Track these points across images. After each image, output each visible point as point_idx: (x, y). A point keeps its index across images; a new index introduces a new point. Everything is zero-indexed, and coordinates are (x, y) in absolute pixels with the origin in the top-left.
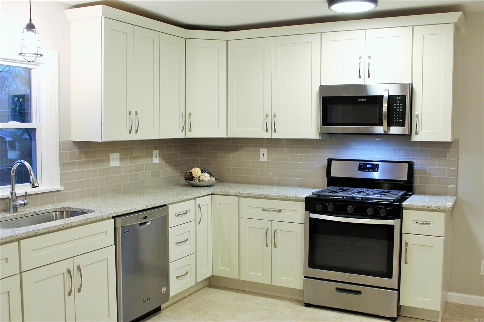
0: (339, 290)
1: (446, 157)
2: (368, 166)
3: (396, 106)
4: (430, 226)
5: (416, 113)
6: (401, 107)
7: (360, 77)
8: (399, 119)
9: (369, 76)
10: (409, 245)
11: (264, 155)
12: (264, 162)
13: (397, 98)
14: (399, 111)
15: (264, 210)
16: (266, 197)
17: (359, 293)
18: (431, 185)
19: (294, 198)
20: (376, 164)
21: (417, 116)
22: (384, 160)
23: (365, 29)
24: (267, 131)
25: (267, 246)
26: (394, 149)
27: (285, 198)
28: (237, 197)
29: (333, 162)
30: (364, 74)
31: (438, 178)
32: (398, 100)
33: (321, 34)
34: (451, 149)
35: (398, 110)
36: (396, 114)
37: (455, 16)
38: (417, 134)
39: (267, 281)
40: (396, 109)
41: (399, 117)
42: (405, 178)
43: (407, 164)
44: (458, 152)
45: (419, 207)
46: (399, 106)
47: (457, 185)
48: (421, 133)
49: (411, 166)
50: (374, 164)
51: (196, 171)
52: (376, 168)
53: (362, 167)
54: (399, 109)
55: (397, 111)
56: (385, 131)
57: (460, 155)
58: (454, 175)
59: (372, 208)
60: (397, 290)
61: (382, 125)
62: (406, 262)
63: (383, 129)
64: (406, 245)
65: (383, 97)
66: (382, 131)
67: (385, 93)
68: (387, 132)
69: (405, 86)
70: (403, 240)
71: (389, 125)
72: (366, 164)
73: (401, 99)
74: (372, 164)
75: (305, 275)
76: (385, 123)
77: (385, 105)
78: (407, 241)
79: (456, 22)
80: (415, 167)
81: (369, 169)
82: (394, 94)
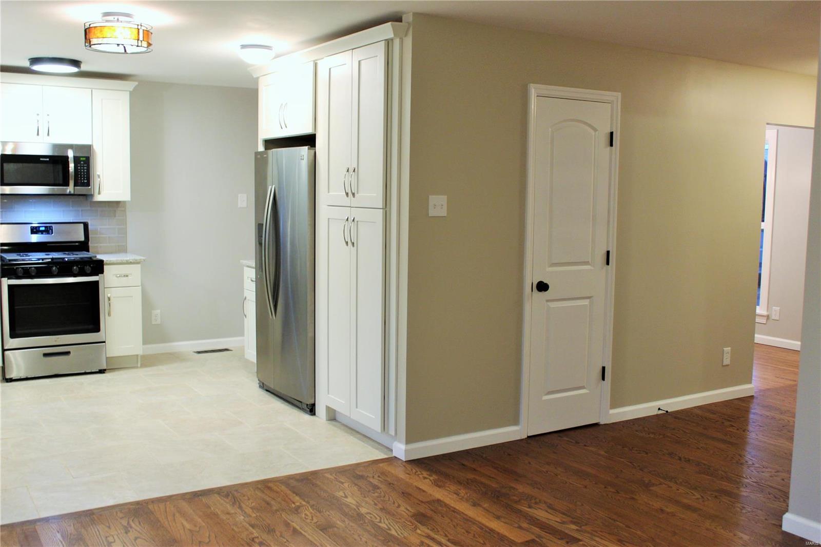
0: (46, 355)
1: (115, 216)
2: (41, 229)
3: (81, 166)
4: (129, 277)
5: (98, 173)
6: (85, 168)
7: (38, 134)
8: (84, 180)
9: (48, 134)
10: (111, 299)
13: (81, 159)
14: (84, 172)
17: (68, 353)
18: (102, 245)
20: (50, 227)
21: (99, 176)
22: (53, 221)
23: (43, 85)
26: (63, 211)
30: (43, 132)
31: (109, 237)
32: (82, 161)
34: (119, 209)
35: (82, 170)
36: (81, 174)
37: (130, 85)
38: (99, 193)
40: (81, 169)
41: (84, 177)
42: (82, 239)
43: (82, 225)
44: (125, 211)
45: (118, 261)
46: (84, 167)
47: (126, 242)
48: (103, 192)
49: (86, 226)
50: (47, 226)
52: (50, 231)
53: (35, 230)
54: (84, 169)
55: (81, 172)
56: (70, 192)
57: (128, 214)
58: (123, 232)
59: (77, 266)
60: (105, 342)
61: (67, 184)
62: (109, 315)
63: (70, 189)
64: (109, 299)
65: (67, 157)
66: (68, 191)
67: (70, 154)
68: (72, 192)
69: (89, 148)
70: (105, 294)
71: (75, 185)
72: (39, 227)
73: (85, 162)
74: (45, 227)
75: (6, 348)
76: (72, 183)
77: (72, 166)
78: (109, 295)
79: (131, 90)
80: (89, 227)
81: (42, 232)
82: (78, 155)
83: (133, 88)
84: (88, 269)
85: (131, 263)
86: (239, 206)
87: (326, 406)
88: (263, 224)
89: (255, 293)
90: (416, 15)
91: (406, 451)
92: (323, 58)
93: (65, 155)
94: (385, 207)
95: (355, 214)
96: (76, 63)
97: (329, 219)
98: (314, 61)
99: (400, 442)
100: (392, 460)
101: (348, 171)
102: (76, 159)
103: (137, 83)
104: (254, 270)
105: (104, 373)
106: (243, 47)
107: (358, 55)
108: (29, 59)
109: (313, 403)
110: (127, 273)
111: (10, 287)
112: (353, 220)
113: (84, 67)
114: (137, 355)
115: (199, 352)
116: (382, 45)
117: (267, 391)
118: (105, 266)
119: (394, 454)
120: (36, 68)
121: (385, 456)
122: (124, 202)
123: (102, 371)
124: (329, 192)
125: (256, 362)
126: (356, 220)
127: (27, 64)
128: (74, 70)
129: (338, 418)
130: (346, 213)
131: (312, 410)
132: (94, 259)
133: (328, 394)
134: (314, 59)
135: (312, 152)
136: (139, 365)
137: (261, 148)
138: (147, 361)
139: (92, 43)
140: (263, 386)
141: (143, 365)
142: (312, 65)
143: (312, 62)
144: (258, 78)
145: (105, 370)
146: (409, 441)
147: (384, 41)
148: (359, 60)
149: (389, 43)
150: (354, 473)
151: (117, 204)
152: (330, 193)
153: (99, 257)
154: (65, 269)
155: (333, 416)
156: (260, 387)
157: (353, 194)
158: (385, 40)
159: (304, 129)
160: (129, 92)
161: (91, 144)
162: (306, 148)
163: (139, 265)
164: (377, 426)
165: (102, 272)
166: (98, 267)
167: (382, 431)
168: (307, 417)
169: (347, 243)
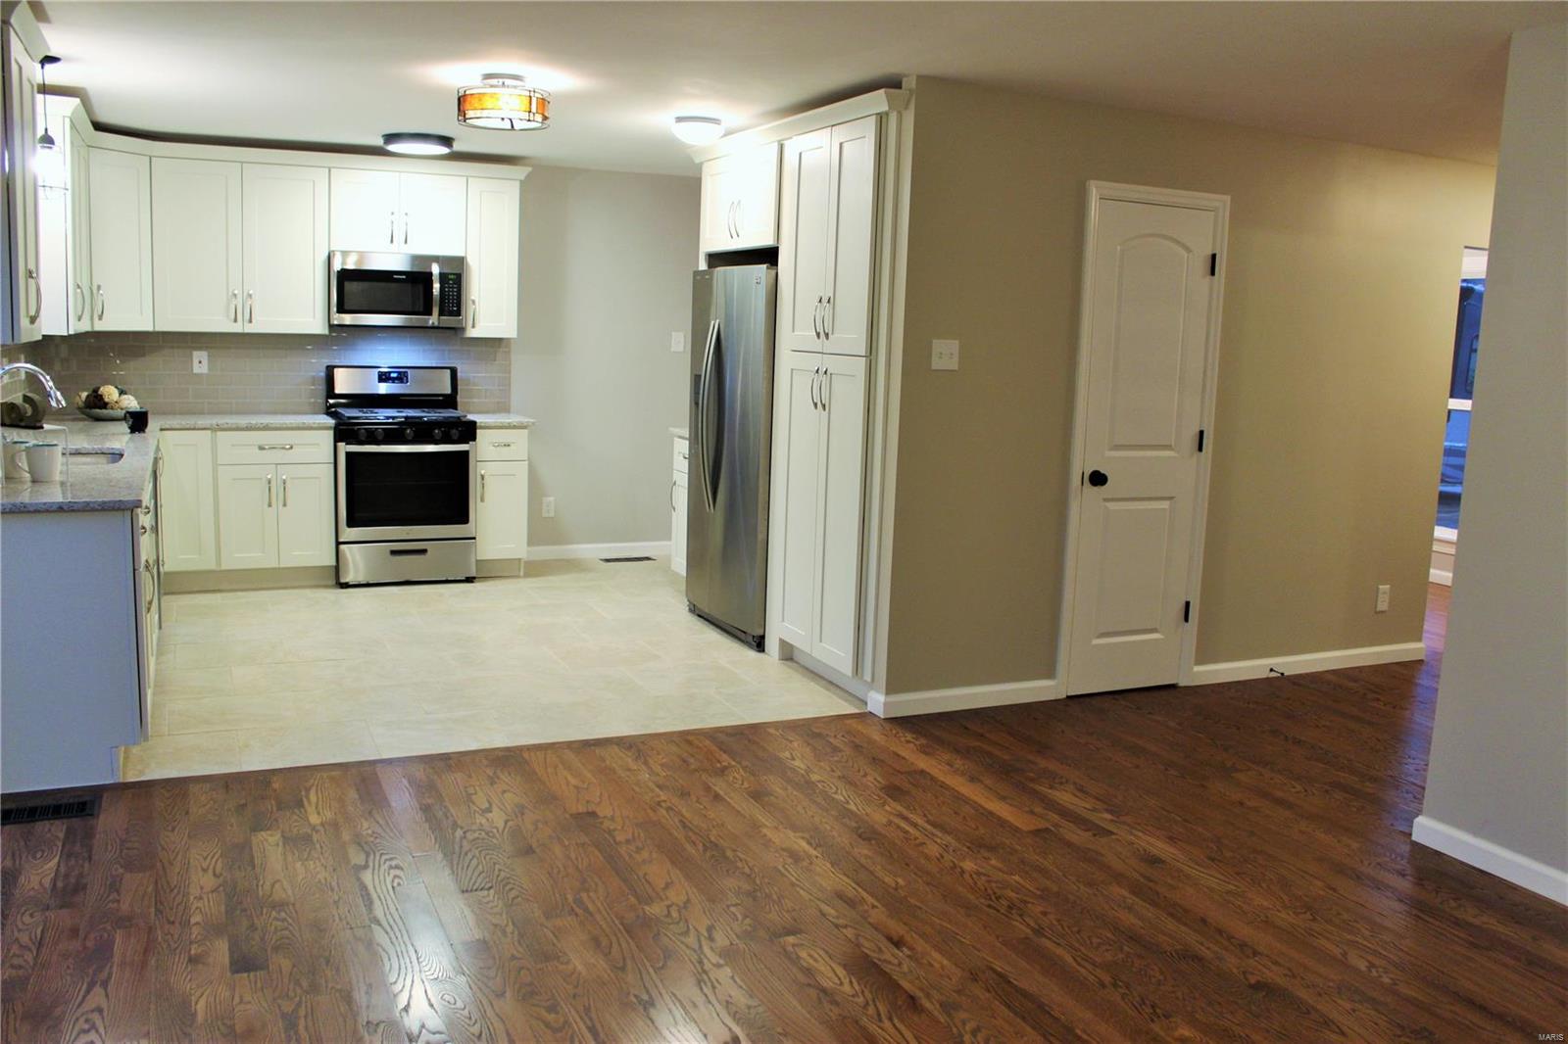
0: (394, 553)
1: (495, 360)
2: (393, 375)
3: (449, 287)
4: (513, 447)
5: (473, 298)
6: (455, 290)
7: (392, 241)
8: (453, 306)
9: (406, 242)
10: (486, 477)
11: (200, 362)
12: (201, 374)
13: (450, 276)
14: (453, 295)
15: (261, 448)
16: (266, 428)
17: (423, 551)
18: (475, 400)
19: (316, 425)
20: (404, 372)
21: (474, 302)
22: (408, 365)
23: (399, 172)
24: (236, 321)
25: (270, 505)
26: (424, 350)
27: (301, 425)
28: (209, 432)
29: (336, 370)
30: (399, 238)
31: (486, 390)
32: (451, 279)
33: (330, 171)
34: (501, 349)
35: (451, 293)
36: (448, 299)
37: (520, 172)
38: (473, 327)
39: (271, 563)
40: (449, 291)
41: (453, 303)
42: (448, 391)
43: (449, 371)
44: (509, 352)
45: (498, 424)
46: (453, 288)
47: (510, 398)
48: (479, 325)
49: (454, 372)
50: (401, 372)
51: (110, 393)
52: (405, 378)
53: (384, 377)
54: (453, 291)
55: (449, 295)
56: (433, 323)
57: (513, 357)
58: (506, 385)
59: (439, 429)
60: (474, 538)
61: (430, 314)
62: (482, 500)
63: (433, 319)
64: (483, 477)
65: (431, 274)
66: (431, 322)
67: (435, 269)
68: (436, 324)
69: (460, 261)
70: (478, 471)
71: (441, 314)
72: (390, 373)
73: (455, 278)
74: (399, 373)
75: (341, 540)
76: (436, 311)
77: (436, 286)
78: (483, 472)
79: (523, 178)
80: (459, 374)
81: (393, 380)
82: (446, 271)
83: (525, 175)
84: (455, 433)
85: (515, 427)
86: (672, 350)
87: (780, 639)
88: (700, 376)
89: (687, 476)
90: (921, 78)
91: (886, 704)
92: (791, 138)
93: (428, 270)
94: (868, 354)
95: (829, 363)
96: (446, 141)
97: (792, 370)
98: (779, 141)
99: (878, 692)
100: (865, 717)
101: (820, 301)
102: (443, 277)
103: (530, 169)
104: (687, 442)
105: (472, 582)
106: (679, 119)
107: (840, 134)
108: (383, 136)
109: (762, 634)
110: (506, 441)
111: (349, 455)
112: (826, 372)
113: (457, 147)
114: (520, 559)
115: (608, 561)
116: (872, 120)
117: (699, 616)
118: (478, 431)
119: (870, 708)
120: (392, 148)
121: (857, 711)
122: (508, 339)
123: (469, 580)
124: (793, 331)
125: (685, 575)
126: (828, 373)
127: (379, 142)
128: (444, 150)
129: (797, 656)
130: (815, 362)
131: (759, 644)
132: (464, 419)
133: (783, 621)
134: (779, 138)
135: (773, 272)
136: (522, 574)
137: (703, 266)
138: (534, 569)
139: (467, 116)
140: (694, 610)
141: (527, 575)
142: (775, 147)
143: (776, 144)
144: (701, 164)
145: (474, 578)
146: (891, 689)
147: (874, 117)
148: (842, 141)
149: (881, 119)
150: (809, 730)
151: (500, 340)
152: (796, 333)
153: (471, 417)
154: (422, 432)
155: (788, 654)
156: (690, 610)
157: (827, 335)
158: (877, 114)
159: (761, 239)
160: (518, 184)
161: (463, 255)
162: (765, 266)
163: (526, 431)
164: (847, 668)
165: (474, 438)
166: (468, 431)
167: (853, 676)
168: (752, 654)
169: (816, 405)
